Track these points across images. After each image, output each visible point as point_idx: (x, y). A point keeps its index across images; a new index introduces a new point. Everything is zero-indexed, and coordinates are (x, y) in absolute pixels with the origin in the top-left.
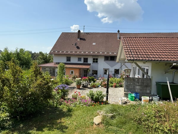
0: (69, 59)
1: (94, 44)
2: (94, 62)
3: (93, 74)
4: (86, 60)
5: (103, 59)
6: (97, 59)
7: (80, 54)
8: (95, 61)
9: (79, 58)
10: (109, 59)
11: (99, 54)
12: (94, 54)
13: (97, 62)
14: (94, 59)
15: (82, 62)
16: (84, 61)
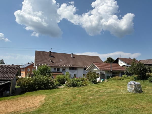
1: (61, 60)
2: (63, 71)
4: (58, 70)
5: (68, 69)
6: (65, 69)
7: (55, 66)
9: (54, 69)
10: (71, 69)
11: (66, 66)
12: (63, 66)
13: (65, 71)
14: (63, 69)
15: (56, 71)
16: (57, 71)
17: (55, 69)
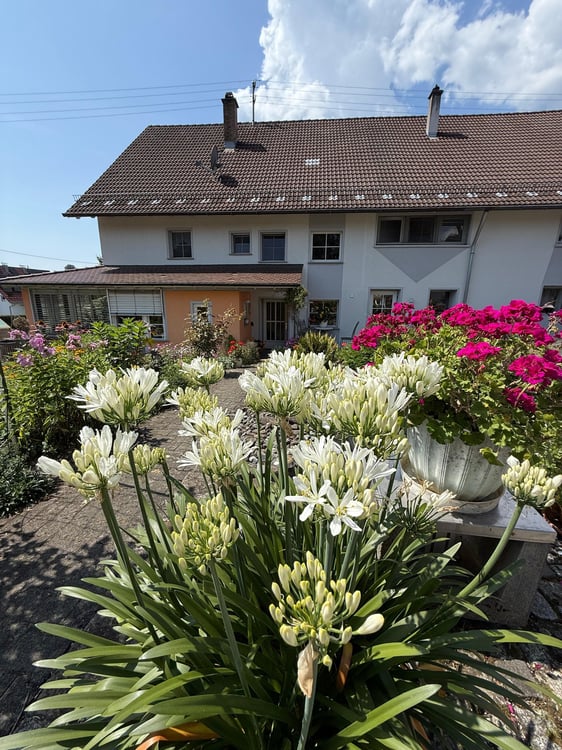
0: (181, 245)
1: (312, 162)
2: (317, 254)
3: (315, 319)
4: (274, 243)
5: (370, 235)
6: (334, 240)
7: (242, 206)
8: (326, 248)
9: (234, 237)
10: (404, 233)
11: (349, 204)
12: (322, 205)
13: (334, 254)
14: (318, 240)
15: (254, 257)
16: (265, 254)
17: (240, 242)
